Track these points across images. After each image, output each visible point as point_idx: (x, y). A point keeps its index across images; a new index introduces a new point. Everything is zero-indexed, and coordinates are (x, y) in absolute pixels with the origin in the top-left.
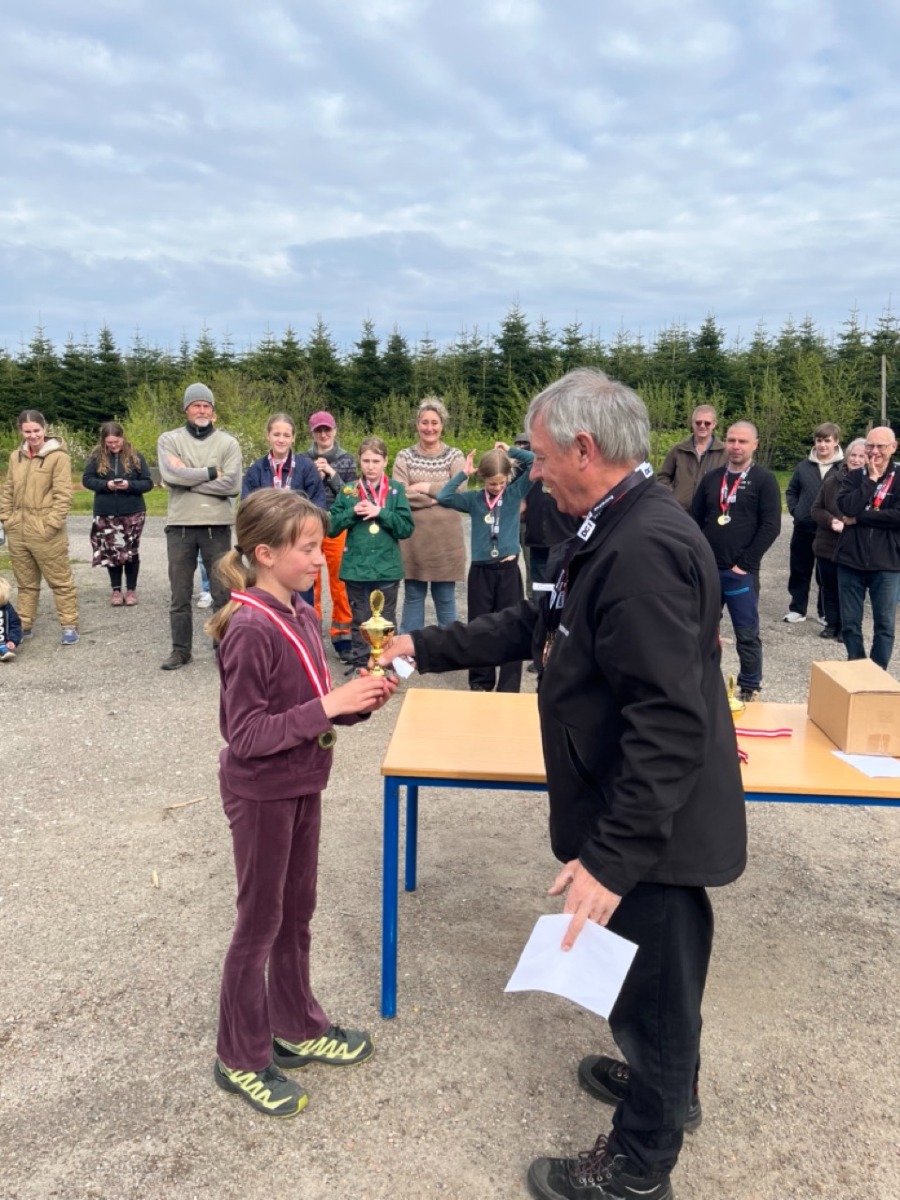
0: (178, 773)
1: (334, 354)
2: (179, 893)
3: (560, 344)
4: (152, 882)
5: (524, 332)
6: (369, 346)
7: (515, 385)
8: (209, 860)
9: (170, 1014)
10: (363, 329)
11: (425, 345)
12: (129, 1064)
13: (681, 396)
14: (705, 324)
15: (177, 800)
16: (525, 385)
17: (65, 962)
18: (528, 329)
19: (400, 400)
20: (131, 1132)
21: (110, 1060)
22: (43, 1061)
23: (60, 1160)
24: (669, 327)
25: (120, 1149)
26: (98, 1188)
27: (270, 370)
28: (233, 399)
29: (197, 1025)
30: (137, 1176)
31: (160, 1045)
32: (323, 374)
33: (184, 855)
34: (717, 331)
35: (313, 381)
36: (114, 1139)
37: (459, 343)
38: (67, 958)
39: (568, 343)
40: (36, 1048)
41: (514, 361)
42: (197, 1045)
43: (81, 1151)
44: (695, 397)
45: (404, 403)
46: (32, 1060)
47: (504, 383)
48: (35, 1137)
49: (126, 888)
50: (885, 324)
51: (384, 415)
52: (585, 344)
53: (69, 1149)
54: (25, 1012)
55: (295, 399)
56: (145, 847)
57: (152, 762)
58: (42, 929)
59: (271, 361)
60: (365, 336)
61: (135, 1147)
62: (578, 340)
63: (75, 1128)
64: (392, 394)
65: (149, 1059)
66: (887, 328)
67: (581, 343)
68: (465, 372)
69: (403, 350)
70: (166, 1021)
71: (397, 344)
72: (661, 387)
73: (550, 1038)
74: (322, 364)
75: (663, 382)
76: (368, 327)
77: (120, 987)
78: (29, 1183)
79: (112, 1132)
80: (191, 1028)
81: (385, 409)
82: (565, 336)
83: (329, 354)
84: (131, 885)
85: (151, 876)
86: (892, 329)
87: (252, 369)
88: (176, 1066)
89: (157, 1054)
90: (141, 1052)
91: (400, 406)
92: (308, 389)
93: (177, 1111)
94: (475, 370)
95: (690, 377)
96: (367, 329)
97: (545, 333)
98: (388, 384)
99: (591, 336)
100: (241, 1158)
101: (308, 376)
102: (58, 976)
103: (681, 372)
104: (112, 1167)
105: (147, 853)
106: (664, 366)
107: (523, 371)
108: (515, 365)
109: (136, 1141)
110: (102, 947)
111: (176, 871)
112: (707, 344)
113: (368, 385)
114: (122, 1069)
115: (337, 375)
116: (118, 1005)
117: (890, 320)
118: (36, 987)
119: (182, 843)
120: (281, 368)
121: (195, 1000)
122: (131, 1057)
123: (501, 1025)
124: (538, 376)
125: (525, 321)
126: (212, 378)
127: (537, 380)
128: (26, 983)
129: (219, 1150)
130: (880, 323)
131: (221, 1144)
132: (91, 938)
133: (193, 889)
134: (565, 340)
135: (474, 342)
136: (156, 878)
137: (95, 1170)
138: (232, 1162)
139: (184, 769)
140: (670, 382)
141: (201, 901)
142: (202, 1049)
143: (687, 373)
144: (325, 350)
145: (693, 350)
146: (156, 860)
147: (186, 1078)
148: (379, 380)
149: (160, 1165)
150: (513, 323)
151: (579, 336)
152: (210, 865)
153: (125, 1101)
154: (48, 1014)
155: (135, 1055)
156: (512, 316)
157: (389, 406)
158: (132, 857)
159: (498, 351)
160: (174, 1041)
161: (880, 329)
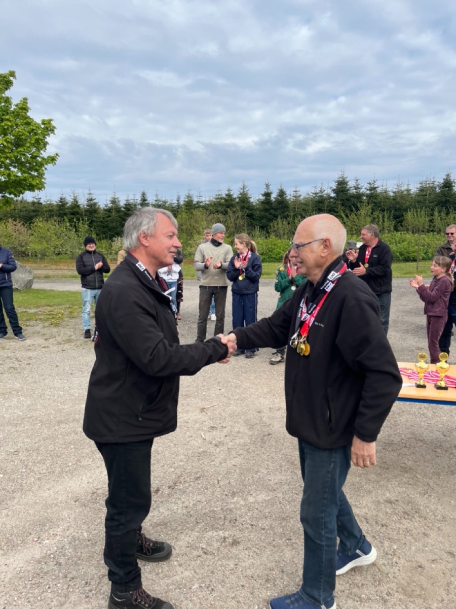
0: (204, 393)
1: (251, 199)
2: (214, 442)
3: (366, 190)
4: (202, 437)
5: (347, 185)
6: (267, 195)
7: (342, 212)
8: (224, 429)
9: (220, 487)
10: (265, 187)
11: (295, 193)
12: (207, 503)
13: (432, 215)
14: (445, 177)
15: (206, 405)
16: (347, 212)
17: (174, 465)
18: (348, 183)
19: (283, 221)
20: (213, 528)
21: (199, 501)
22: (174, 500)
23: (188, 536)
24: (425, 179)
25: (210, 533)
26: (204, 546)
27: (219, 209)
28: (202, 223)
29: (231, 492)
30: (219, 544)
31: (218, 498)
32: (245, 209)
33: (213, 427)
34: (452, 180)
35: (240, 213)
36: (207, 530)
37: (313, 192)
38: (174, 463)
39: (370, 190)
40: (170, 495)
41: (341, 200)
42: (233, 499)
43: (196, 533)
44: (440, 216)
45: (285, 223)
46: (170, 499)
47: (336, 211)
48: (177, 527)
49: (191, 439)
51: (275, 229)
52: (379, 190)
53: (190, 532)
54: (163, 482)
55: (231, 222)
56: (196, 423)
57: (192, 389)
58: (162, 452)
59: (220, 204)
60: (266, 190)
61: (216, 533)
62: (375, 188)
63: (191, 524)
64: (279, 218)
65: (215, 503)
67: (377, 189)
68: (316, 206)
69: (285, 196)
70: (219, 489)
71: (282, 193)
72: (421, 211)
73: (384, 509)
74: (245, 205)
75: (422, 208)
76: (267, 186)
77: (198, 476)
78: (178, 543)
79: (206, 527)
80: (229, 493)
81: (275, 226)
82: (368, 186)
83: (248, 200)
84: (193, 438)
85: (201, 435)
87: (211, 208)
88: (226, 506)
89: (218, 501)
90: (211, 500)
91: (283, 224)
92: (238, 217)
93: (230, 522)
94: (321, 205)
95: (437, 205)
96: (267, 187)
97: (357, 185)
98: (276, 213)
99: (383, 186)
100: (258, 541)
101: (238, 211)
102: (172, 470)
103: (431, 202)
104: (209, 539)
105: (197, 425)
106: (422, 200)
107: (346, 205)
108: (341, 202)
109: (216, 531)
110: (187, 461)
111: (210, 433)
112: (446, 188)
113: (267, 214)
114: (205, 505)
115: (251, 210)
116: (199, 482)
118: (165, 473)
119: (211, 422)
120: (225, 207)
121: (229, 483)
122: (208, 501)
123: (361, 502)
124: (354, 207)
125: (347, 180)
126: (192, 213)
127: (354, 209)
128: (160, 472)
129: (249, 537)
131: (250, 535)
132: (182, 457)
133: (219, 441)
134: (368, 188)
135: (321, 191)
136: (203, 436)
137: (202, 540)
138: (255, 542)
139: (206, 392)
140: (426, 208)
141: (223, 446)
142: (235, 501)
143: (435, 203)
144: (246, 198)
145: (438, 190)
146: (201, 428)
147: (231, 510)
148: (273, 212)
149: (227, 540)
150: (341, 181)
151: (375, 186)
152: (225, 432)
153: (209, 517)
154: (172, 483)
155: (209, 501)
156: (340, 177)
157: (277, 224)
158: (191, 427)
159: (333, 195)
160: (224, 497)
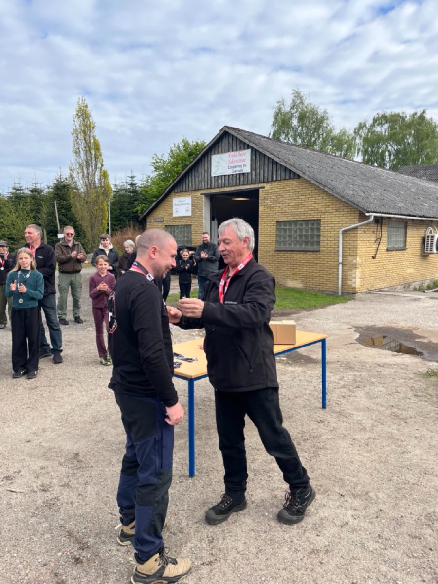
2: (36, 489)
8: (22, 474)
17: (40, 531)
33: (6, 478)
38: (38, 529)
40: (96, 554)
46: (103, 557)
50: (34, 185)
66: (36, 187)
86: (38, 188)
102: (48, 535)
110: (45, 519)
111: (16, 484)
117: (36, 184)
130: (32, 184)
132: (33, 519)
133: (39, 485)
141: (52, 486)
152: (27, 475)
154: (77, 544)
161: (34, 187)
